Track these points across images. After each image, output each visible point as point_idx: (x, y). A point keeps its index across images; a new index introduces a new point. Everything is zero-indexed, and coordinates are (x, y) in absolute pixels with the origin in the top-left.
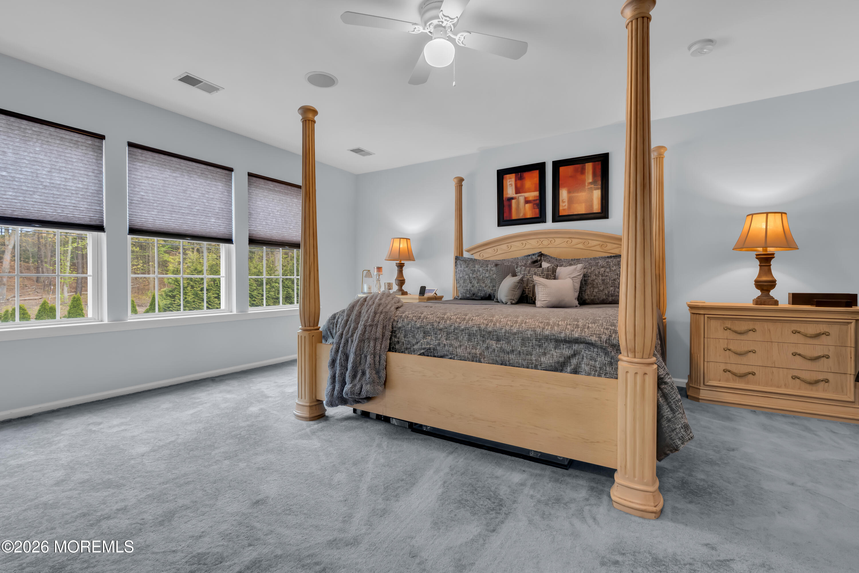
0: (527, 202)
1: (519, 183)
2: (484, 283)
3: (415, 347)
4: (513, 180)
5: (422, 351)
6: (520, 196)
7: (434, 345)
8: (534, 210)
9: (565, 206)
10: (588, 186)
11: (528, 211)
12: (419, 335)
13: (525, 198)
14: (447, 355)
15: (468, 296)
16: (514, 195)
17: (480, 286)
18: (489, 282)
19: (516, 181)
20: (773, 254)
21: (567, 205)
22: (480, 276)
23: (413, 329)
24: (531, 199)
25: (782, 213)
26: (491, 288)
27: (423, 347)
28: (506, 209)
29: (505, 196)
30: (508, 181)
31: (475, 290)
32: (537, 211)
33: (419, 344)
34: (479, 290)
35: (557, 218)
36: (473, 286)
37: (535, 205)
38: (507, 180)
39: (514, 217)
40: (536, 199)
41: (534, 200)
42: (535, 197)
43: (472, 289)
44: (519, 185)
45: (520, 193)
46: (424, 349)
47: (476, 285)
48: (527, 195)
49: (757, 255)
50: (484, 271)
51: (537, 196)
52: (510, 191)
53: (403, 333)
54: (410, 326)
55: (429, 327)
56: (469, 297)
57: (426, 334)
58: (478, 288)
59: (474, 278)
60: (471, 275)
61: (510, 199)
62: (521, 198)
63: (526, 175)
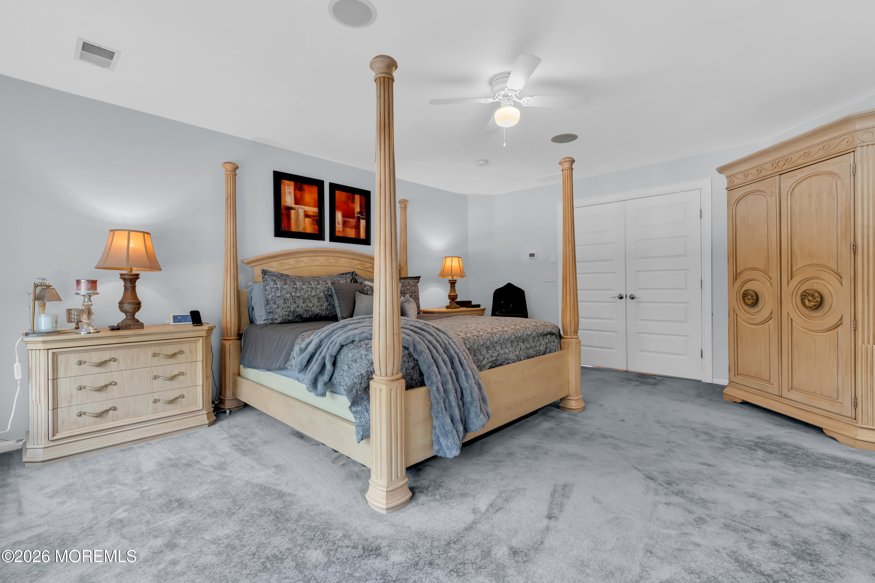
0: (307, 216)
1: (298, 194)
2: (310, 302)
3: (484, 363)
4: (292, 188)
5: (489, 364)
6: (300, 208)
7: (496, 357)
8: (313, 226)
9: (340, 228)
10: (357, 215)
11: (307, 226)
12: (484, 351)
13: (305, 211)
14: (504, 362)
15: (291, 318)
16: (293, 206)
17: (307, 306)
18: (316, 301)
19: (295, 190)
20: (456, 280)
21: (341, 227)
22: (305, 294)
23: (479, 347)
24: (310, 213)
25: (459, 257)
26: (319, 308)
27: (490, 360)
28: (284, 219)
29: (283, 203)
30: (287, 187)
31: (300, 311)
32: (316, 227)
33: (486, 360)
34: (305, 310)
35: (334, 238)
36: (298, 307)
37: (314, 221)
38: (285, 186)
39: (294, 229)
40: (315, 215)
41: (314, 216)
42: (314, 212)
43: (297, 310)
44: (298, 195)
45: (299, 204)
46: (490, 362)
47: (302, 305)
48: (307, 208)
49: (449, 280)
50: (308, 289)
51: (316, 212)
52: (288, 199)
53: (473, 353)
54: (476, 345)
55: (488, 342)
56: (291, 320)
57: (488, 348)
58: (304, 309)
59: (299, 297)
60: (293, 294)
61: (289, 209)
62: (301, 209)
63: (306, 187)
